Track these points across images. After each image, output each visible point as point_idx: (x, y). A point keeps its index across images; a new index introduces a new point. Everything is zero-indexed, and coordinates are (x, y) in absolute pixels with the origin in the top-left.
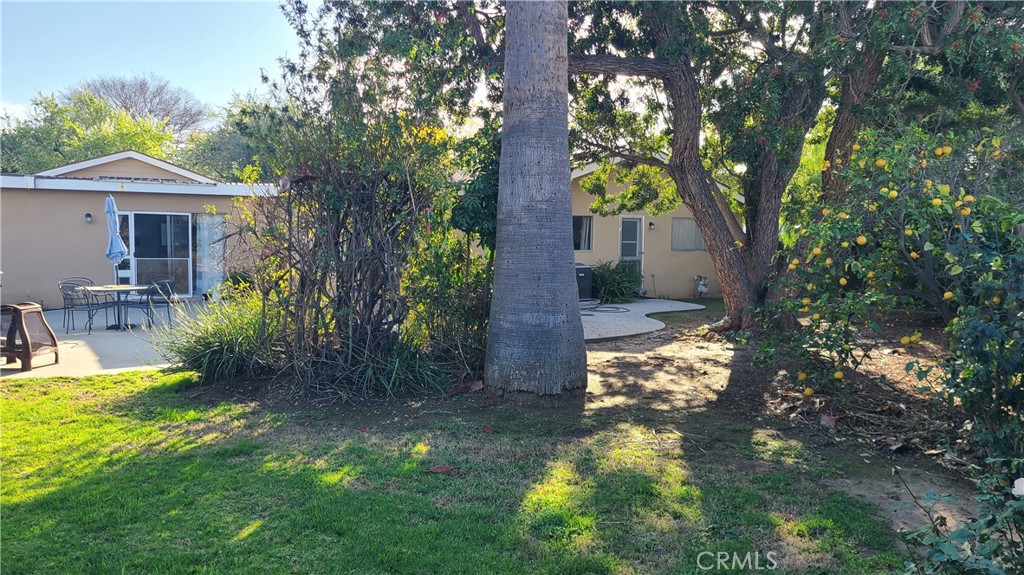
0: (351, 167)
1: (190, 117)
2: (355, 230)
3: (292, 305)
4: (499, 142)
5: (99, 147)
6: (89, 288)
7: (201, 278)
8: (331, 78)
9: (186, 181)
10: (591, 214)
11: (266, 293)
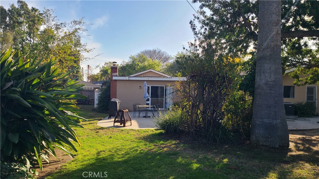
0: (208, 72)
1: (167, 59)
2: (208, 91)
3: (190, 112)
4: (256, 62)
5: (144, 68)
6: (139, 106)
7: (167, 104)
8: (203, 46)
9: (164, 77)
10: (294, 85)
11: (183, 109)
